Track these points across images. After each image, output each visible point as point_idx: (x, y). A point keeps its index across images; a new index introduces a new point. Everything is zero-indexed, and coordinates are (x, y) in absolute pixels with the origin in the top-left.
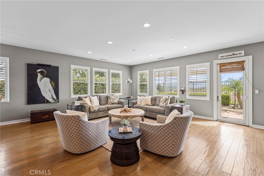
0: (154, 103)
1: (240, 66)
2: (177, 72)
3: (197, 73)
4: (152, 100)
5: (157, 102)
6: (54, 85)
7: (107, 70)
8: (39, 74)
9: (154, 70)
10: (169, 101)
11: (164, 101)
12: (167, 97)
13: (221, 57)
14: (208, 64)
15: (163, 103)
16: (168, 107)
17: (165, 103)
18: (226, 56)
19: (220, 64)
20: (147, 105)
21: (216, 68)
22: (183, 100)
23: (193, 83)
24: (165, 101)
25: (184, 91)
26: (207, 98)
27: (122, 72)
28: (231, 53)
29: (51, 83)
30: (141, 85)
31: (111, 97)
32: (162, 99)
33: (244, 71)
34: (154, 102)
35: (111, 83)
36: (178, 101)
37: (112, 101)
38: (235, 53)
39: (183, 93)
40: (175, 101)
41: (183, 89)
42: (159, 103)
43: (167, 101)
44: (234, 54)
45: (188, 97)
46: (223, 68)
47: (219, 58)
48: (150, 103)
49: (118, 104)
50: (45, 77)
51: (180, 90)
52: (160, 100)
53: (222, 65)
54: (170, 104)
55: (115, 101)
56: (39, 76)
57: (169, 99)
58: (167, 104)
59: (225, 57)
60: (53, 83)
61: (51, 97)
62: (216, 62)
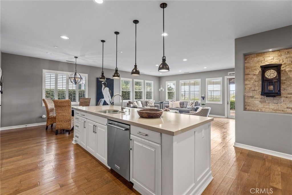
0: (182, 107)
3: (213, 83)
4: (180, 104)
5: (185, 105)
6: (111, 93)
7: (143, 81)
8: (103, 85)
9: (179, 81)
10: (194, 104)
11: (190, 104)
12: (193, 101)
13: (229, 74)
14: (221, 78)
15: (190, 106)
16: (194, 108)
17: (191, 106)
18: (233, 74)
19: (229, 79)
20: (177, 108)
21: (226, 81)
22: (204, 103)
23: (211, 92)
24: (192, 104)
25: (204, 97)
26: (221, 103)
27: (153, 82)
29: (109, 91)
30: (168, 92)
31: (150, 102)
32: (189, 103)
34: (182, 105)
35: (146, 91)
36: (200, 104)
37: (150, 105)
39: (203, 99)
40: (198, 104)
41: (203, 96)
42: (187, 106)
43: (193, 104)
45: (207, 102)
46: (231, 81)
48: (179, 106)
49: (155, 107)
50: (106, 87)
51: (202, 97)
52: (187, 104)
53: (231, 79)
54: (195, 106)
55: (152, 105)
56: (103, 86)
57: (194, 103)
58: (193, 106)
60: (110, 91)
61: (109, 101)
62: (226, 78)
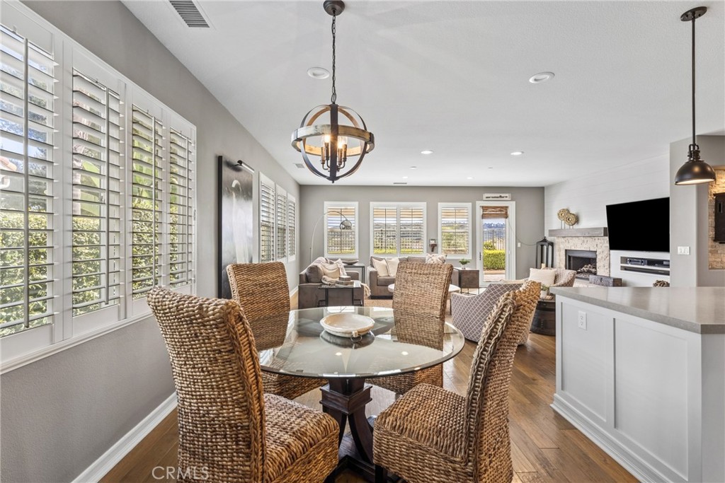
1: (503, 212)
2: (421, 213)
7: (286, 192)
9: (372, 204)
14: (470, 205)
21: (479, 212)
25: (436, 245)
26: (469, 256)
28: (498, 195)
33: (507, 220)
38: (503, 195)
39: (432, 250)
41: (433, 242)
44: (501, 197)
46: (487, 212)
47: (485, 199)
51: (431, 245)
53: (484, 208)
59: (491, 199)
62: (479, 204)
